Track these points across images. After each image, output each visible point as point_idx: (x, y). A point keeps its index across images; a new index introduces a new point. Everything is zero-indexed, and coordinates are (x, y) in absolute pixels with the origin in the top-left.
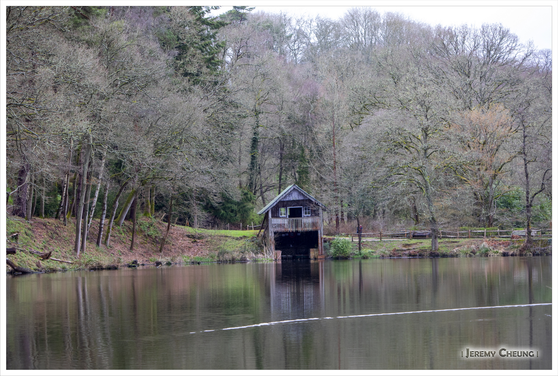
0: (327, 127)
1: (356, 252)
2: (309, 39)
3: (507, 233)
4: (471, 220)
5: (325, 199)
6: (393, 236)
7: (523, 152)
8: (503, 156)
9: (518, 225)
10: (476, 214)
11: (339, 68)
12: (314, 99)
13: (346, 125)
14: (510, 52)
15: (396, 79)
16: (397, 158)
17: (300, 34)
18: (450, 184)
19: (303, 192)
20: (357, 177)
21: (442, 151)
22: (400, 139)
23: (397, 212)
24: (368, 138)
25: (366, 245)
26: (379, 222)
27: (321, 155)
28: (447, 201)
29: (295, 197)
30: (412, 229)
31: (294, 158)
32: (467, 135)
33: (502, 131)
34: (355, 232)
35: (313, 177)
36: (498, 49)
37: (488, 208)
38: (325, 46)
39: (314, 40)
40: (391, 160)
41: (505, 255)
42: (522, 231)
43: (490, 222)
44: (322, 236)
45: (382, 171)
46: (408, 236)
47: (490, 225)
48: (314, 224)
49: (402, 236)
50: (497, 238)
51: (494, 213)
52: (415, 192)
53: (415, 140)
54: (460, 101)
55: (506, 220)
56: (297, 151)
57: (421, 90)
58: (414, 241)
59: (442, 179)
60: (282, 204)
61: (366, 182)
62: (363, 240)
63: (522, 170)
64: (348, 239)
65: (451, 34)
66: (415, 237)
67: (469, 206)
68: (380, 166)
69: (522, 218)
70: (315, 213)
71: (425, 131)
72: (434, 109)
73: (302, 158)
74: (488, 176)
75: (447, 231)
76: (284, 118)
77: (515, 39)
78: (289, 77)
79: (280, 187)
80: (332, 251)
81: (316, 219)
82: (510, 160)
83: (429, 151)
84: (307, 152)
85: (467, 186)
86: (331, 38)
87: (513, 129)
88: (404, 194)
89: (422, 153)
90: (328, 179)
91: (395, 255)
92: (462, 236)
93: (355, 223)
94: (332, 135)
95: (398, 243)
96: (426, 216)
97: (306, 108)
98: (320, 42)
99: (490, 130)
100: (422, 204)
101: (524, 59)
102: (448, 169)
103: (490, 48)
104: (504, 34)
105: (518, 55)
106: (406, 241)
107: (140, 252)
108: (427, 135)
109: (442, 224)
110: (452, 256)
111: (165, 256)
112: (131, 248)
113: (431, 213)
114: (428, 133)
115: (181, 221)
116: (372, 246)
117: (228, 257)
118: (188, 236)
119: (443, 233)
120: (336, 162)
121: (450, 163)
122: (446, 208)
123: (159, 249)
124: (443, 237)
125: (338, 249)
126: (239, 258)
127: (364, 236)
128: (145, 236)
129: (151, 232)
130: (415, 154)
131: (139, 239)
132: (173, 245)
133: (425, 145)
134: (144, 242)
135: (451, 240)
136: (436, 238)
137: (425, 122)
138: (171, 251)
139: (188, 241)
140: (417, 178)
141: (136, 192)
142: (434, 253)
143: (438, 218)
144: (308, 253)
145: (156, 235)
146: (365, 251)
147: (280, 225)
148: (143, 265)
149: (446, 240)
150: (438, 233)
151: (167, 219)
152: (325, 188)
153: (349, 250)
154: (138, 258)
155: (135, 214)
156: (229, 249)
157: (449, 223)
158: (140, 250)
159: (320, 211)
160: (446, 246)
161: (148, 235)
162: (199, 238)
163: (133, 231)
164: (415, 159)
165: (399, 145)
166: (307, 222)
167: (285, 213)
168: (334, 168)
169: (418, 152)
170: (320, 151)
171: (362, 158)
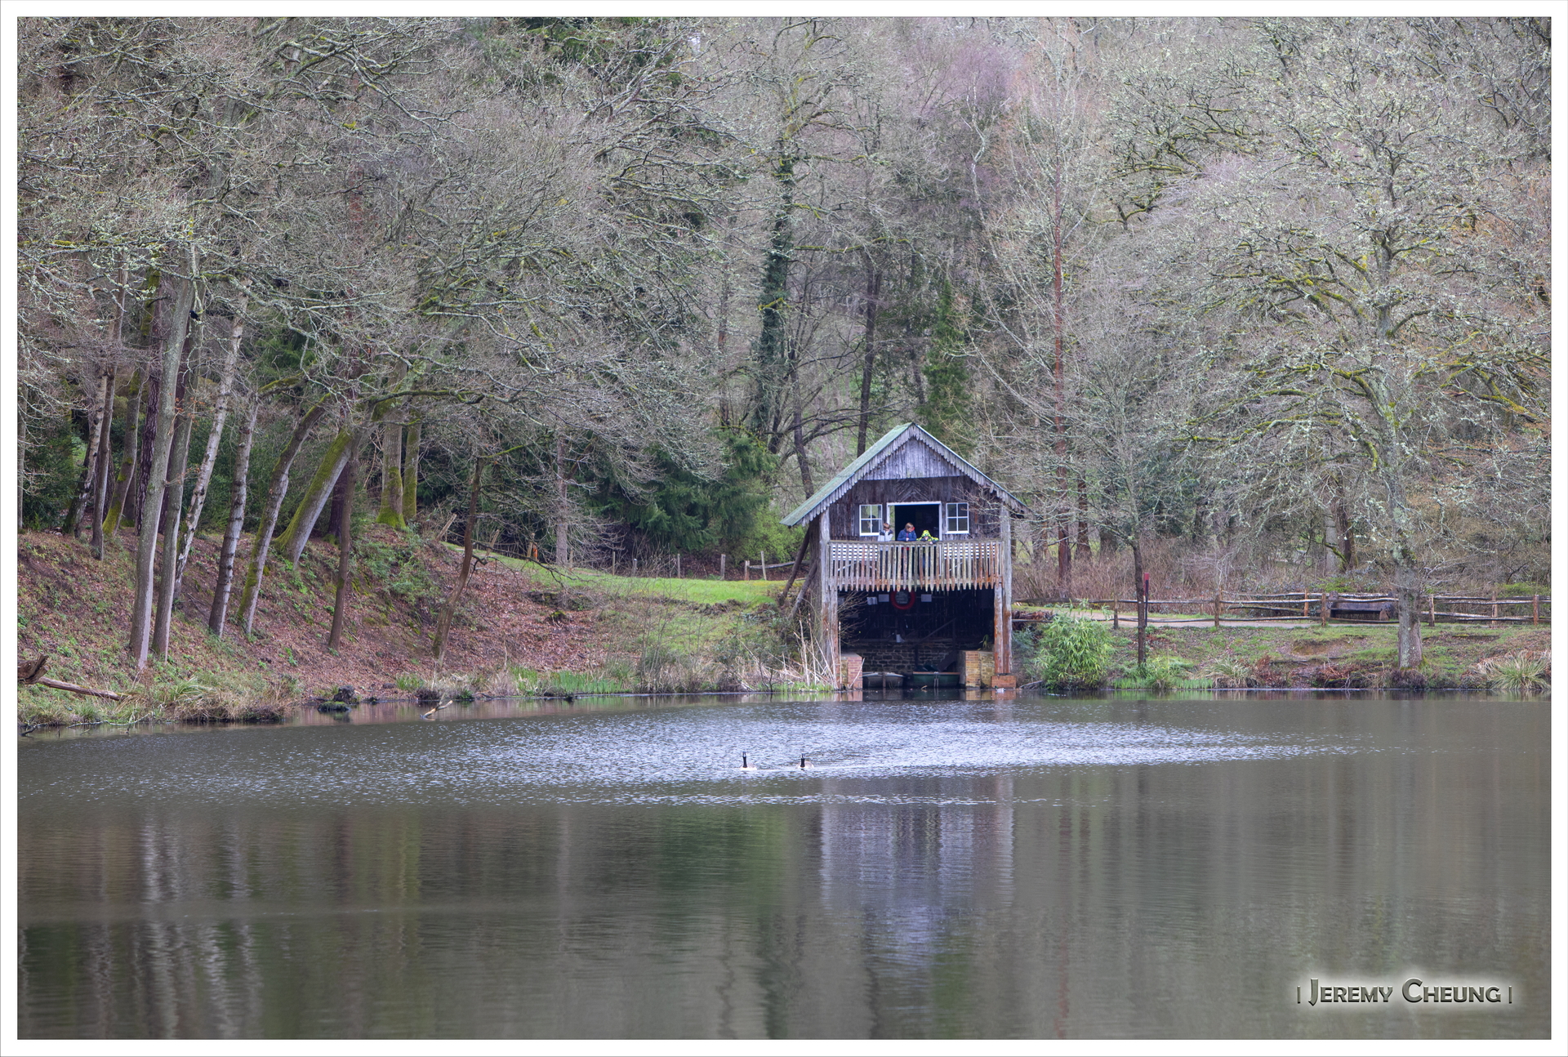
0: (1033, 218)
1: (1129, 665)
6: (1259, 612)
16: (1282, 335)
18: (1471, 432)
19: (945, 449)
20: (1134, 399)
21: (1446, 315)
22: (1293, 270)
23: (1277, 524)
24: (1180, 263)
25: (1162, 641)
26: (1214, 561)
27: (1011, 319)
28: (1458, 493)
29: (915, 466)
30: (1326, 585)
31: (914, 320)
34: (1128, 593)
40: (1260, 346)
44: (1006, 603)
45: (1228, 383)
46: (1315, 613)
48: (980, 565)
49: (1294, 611)
52: (1343, 458)
53: (1346, 273)
56: (925, 296)
57: (1375, 93)
58: (1336, 630)
59: (1438, 416)
60: (868, 490)
62: (1156, 621)
64: (1102, 617)
66: (1337, 614)
68: (1221, 362)
70: (985, 527)
71: (1385, 240)
72: (1418, 163)
73: (947, 332)
76: (885, 179)
79: (866, 429)
80: (1043, 661)
81: (990, 547)
83: (1398, 313)
84: (961, 303)
88: (1303, 460)
89: (1370, 316)
90: (1036, 407)
91: (1267, 680)
92: (1508, 616)
93: (1126, 562)
94: (1051, 246)
95: (1277, 638)
96: (1380, 541)
97: (963, 145)
100: (1365, 500)
102: (1469, 379)
106: (1304, 628)
107: (362, 654)
108: (1390, 255)
109: (1437, 574)
110: (1471, 689)
111: (453, 667)
112: (332, 640)
113: (1400, 532)
114: (1395, 247)
115: (512, 544)
116: (1187, 646)
117: (673, 676)
118: (536, 598)
119: (1440, 605)
120: (1060, 344)
121: (1472, 357)
122: (1454, 514)
123: (431, 643)
124: (1440, 619)
125: (1065, 655)
126: (713, 681)
127: (1157, 609)
128: (381, 594)
129: (404, 581)
130: (1348, 324)
131: (360, 607)
132: (481, 629)
133: (1382, 292)
134: (378, 619)
135: (1469, 629)
136: (1413, 621)
137: (1388, 213)
138: (473, 651)
139: (532, 617)
140: (1352, 407)
141: (352, 442)
142: (1407, 676)
143: (1420, 550)
144: (955, 665)
145: (423, 593)
146: (1161, 663)
147: (859, 567)
148: (373, 701)
149: (1454, 628)
150: (1422, 601)
151: (460, 535)
152: (1022, 435)
153: (1103, 659)
154: (355, 674)
155: (348, 520)
156: (676, 648)
157: (1461, 568)
158: (364, 648)
159: (1005, 519)
160: (1450, 653)
161: (393, 592)
162: (573, 606)
163: (340, 579)
164: (1345, 339)
165: (1289, 289)
166: (955, 555)
168: (1057, 366)
169: (1358, 314)
170: (1009, 303)
171: (1156, 333)
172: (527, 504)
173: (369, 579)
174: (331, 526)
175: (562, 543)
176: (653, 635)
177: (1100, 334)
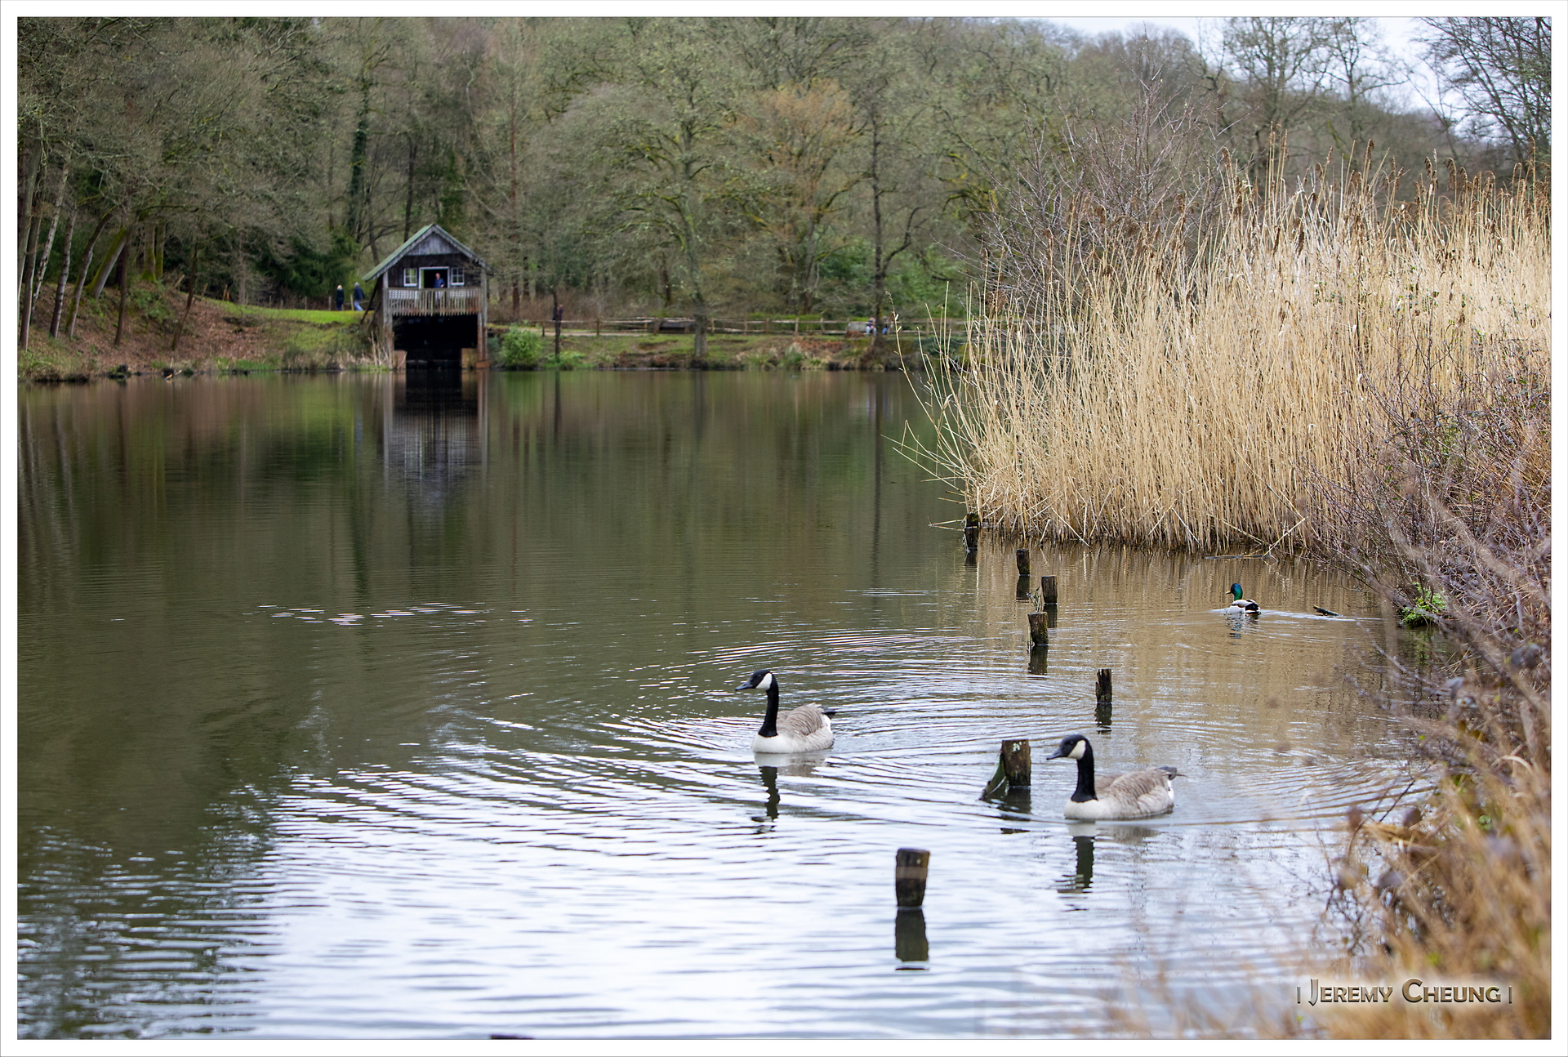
0: (500, 116)
1: (551, 356)
3: (838, 327)
4: (771, 300)
5: (495, 253)
6: (621, 328)
7: (871, 175)
8: (835, 179)
9: (859, 311)
10: (781, 289)
12: (476, 60)
13: (536, 112)
16: (633, 178)
18: (733, 231)
19: (453, 239)
20: (554, 213)
21: (720, 168)
22: (640, 142)
23: (630, 282)
24: (579, 138)
25: (569, 343)
26: (596, 300)
27: (488, 170)
28: (727, 264)
29: (435, 248)
30: (657, 314)
31: (435, 172)
32: (768, 138)
33: (833, 132)
35: (471, 211)
37: (803, 278)
40: (622, 183)
41: (832, 367)
43: (807, 304)
44: (484, 323)
45: (603, 204)
46: (650, 328)
47: (807, 310)
48: (470, 302)
49: (639, 327)
50: (818, 336)
51: (814, 289)
52: (666, 245)
53: (667, 145)
54: (756, 72)
55: (837, 301)
56: (441, 159)
58: (661, 338)
59: (716, 221)
60: (410, 261)
61: (571, 224)
62: (565, 333)
63: (868, 207)
64: (536, 331)
66: (664, 329)
67: (769, 276)
68: (600, 192)
69: (866, 299)
70: (472, 281)
71: (688, 127)
72: (705, 87)
73: (452, 175)
74: (805, 215)
75: (721, 319)
76: (419, 95)
79: (409, 228)
80: (504, 353)
81: (478, 293)
82: (850, 186)
83: (695, 166)
84: (461, 161)
85: (766, 235)
87: (856, 128)
88: (644, 247)
89: (681, 169)
90: (500, 216)
91: (625, 364)
92: (753, 330)
93: (549, 301)
94: (509, 131)
95: (630, 342)
96: (686, 289)
97: (462, 78)
99: (812, 129)
100: (678, 267)
102: (732, 202)
106: (645, 337)
107: (133, 350)
108: (691, 136)
109: (715, 307)
110: (733, 368)
111: (182, 357)
112: (117, 342)
113: (696, 284)
114: (693, 131)
115: (215, 292)
116: (581, 346)
117: (302, 361)
118: (228, 320)
119: (717, 324)
120: (515, 183)
121: (734, 190)
122: (724, 276)
123: (170, 344)
124: (717, 332)
125: (515, 350)
126: (323, 364)
127: (566, 326)
128: (144, 318)
129: (156, 311)
130: (669, 172)
131: (131, 324)
132: (197, 337)
133: (687, 155)
134: (142, 331)
135: (732, 337)
136: (703, 332)
137: (688, 111)
138: (193, 349)
139: (225, 331)
140: (672, 218)
141: (127, 234)
142: (699, 362)
143: (707, 294)
144: (458, 357)
145: (166, 317)
146: (567, 355)
147: (404, 302)
148: (138, 374)
149: (724, 336)
150: (708, 323)
151: (186, 286)
152: (493, 232)
153: (537, 353)
154: (128, 360)
155: (126, 277)
156: (304, 347)
157: (728, 304)
158: (134, 346)
159: (483, 277)
160: (722, 349)
161: (150, 317)
162: (248, 325)
163: (121, 308)
164: (667, 181)
165: (638, 153)
166: (456, 296)
167: (414, 280)
168: (512, 194)
169: (674, 167)
170: (486, 160)
171: (566, 177)
172: (223, 269)
173: (137, 309)
174: (116, 281)
175: (242, 290)
176: (292, 340)
177: (535, 177)
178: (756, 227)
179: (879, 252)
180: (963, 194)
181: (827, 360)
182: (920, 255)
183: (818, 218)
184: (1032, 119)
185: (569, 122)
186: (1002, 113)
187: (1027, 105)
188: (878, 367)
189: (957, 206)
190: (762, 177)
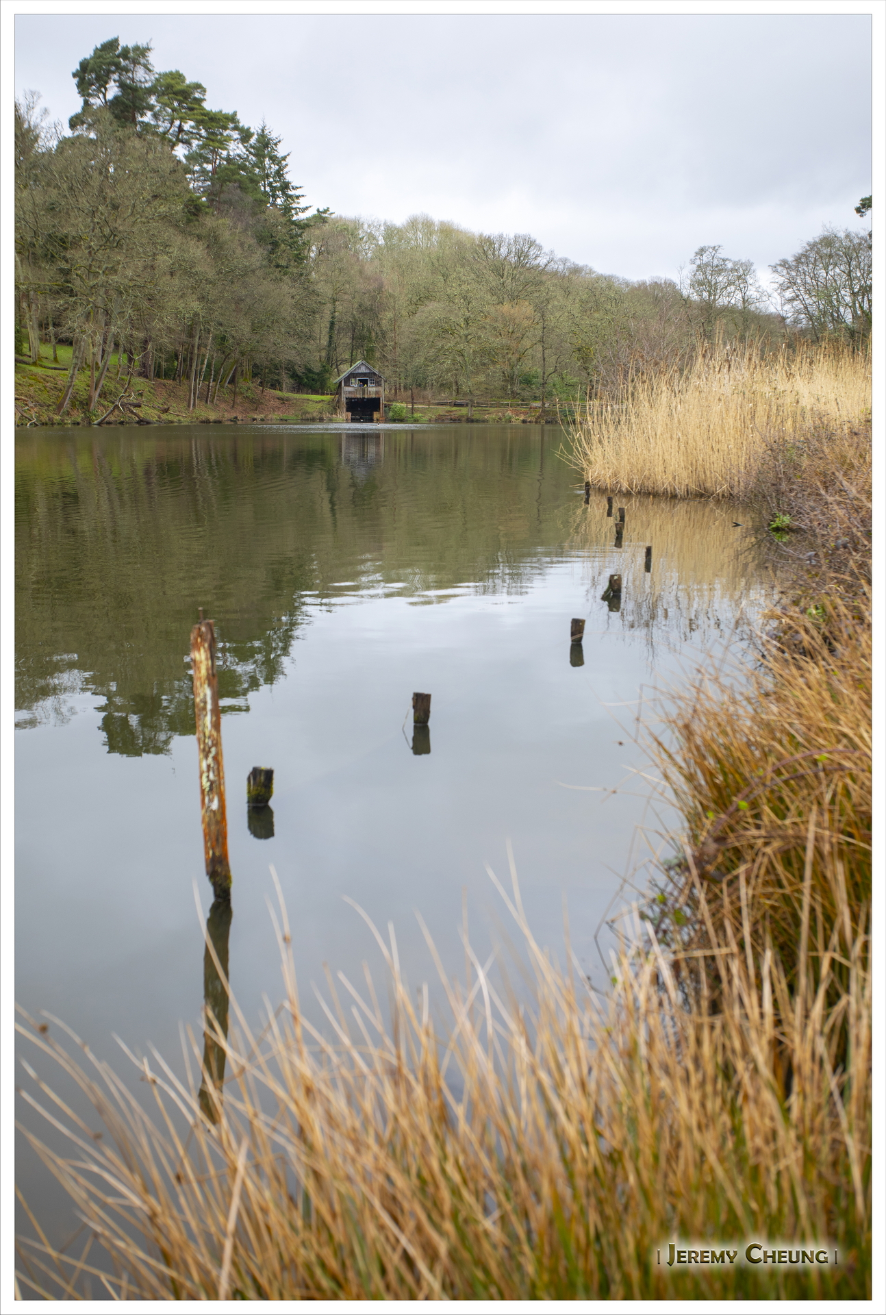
0: (389, 315)
1: (410, 415)
2: (378, 241)
3: (526, 405)
4: (499, 393)
5: (388, 372)
6: (438, 404)
7: (542, 341)
8: (527, 343)
9: (535, 398)
10: (504, 389)
11: (400, 266)
12: (380, 289)
13: (404, 313)
14: (535, 258)
15: (446, 277)
16: (444, 342)
17: (371, 237)
18: (484, 364)
19: (369, 366)
20: (412, 356)
21: (479, 338)
22: (447, 327)
23: (442, 385)
24: (422, 325)
25: (417, 410)
26: (428, 393)
27: (384, 337)
28: (482, 378)
29: (363, 370)
30: (452, 399)
31: (363, 338)
32: (499, 325)
33: (526, 323)
34: (410, 400)
35: (378, 355)
36: (527, 256)
37: (512, 384)
38: (390, 248)
39: (381, 242)
40: (439, 344)
41: (524, 422)
42: (538, 404)
43: (514, 395)
44: (383, 401)
45: (432, 352)
46: (450, 404)
47: (514, 398)
48: (377, 392)
49: (445, 404)
50: (518, 408)
51: (517, 388)
52: (457, 370)
53: (458, 328)
54: (495, 297)
55: (526, 394)
56: (365, 332)
57: (465, 287)
58: (455, 408)
59: (478, 360)
60: (353, 375)
61: (419, 360)
62: (416, 406)
63: (540, 355)
64: (404, 405)
65: (489, 241)
66: (455, 405)
67: (498, 383)
68: (430, 348)
69: (538, 393)
70: (378, 384)
71: (467, 320)
72: (474, 303)
73: (370, 340)
74: (514, 358)
75: (480, 401)
76: (356, 306)
77: (540, 248)
78: (361, 272)
79: (352, 361)
80: (391, 414)
81: (380, 389)
82: (532, 347)
83: (469, 337)
84: (373, 334)
85: (498, 366)
86: (395, 241)
87: (535, 321)
88: (448, 370)
89: (464, 337)
90: (389, 357)
91: (440, 419)
92: (492, 406)
93: (409, 393)
94: (393, 321)
95: (442, 410)
96: (465, 388)
97: (374, 298)
98: (386, 244)
99: (517, 321)
100: (462, 379)
101: (546, 265)
102: (484, 352)
103: (521, 254)
104: (532, 243)
105: (542, 261)
106: (448, 408)
107: (240, 410)
108: (468, 324)
109: (477, 396)
110: (484, 421)
111: (260, 413)
112: (233, 406)
113: (469, 386)
114: (469, 322)
115: (273, 387)
116: (422, 411)
117: (309, 415)
118: (278, 399)
119: (478, 403)
120: (395, 343)
121: (485, 347)
122: (481, 383)
123: (255, 408)
124: (478, 406)
125: (395, 412)
126: (318, 416)
127: (416, 403)
128: (244, 397)
129: (249, 394)
130: (458, 339)
131: (239, 400)
132: (266, 405)
133: (466, 332)
134: (243, 402)
135: (484, 408)
136: (471, 407)
137: (467, 314)
138: (264, 410)
139: (276, 403)
140: (459, 359)
141: (236, 362)
142: (470, 419)
143: (474, 390)
144: (372, 414)
145: (253, 397)
146: (417, 413)
147: (350, 392)
148: (242, 420)
149: (480, 408)
150: (474, 402)
151: (261, 384)
152: (386, 364)
153: (404, 413)
154: (238, 414)
155: (236, 380)
156: (310, 409)
157: (482, 395)
158: (240, 408)
159: (382, 382)
160: (479, 414)
161: (246, 397)
162: (286, 400)
163: (234, 393)
164: (458, 343)
165: (446, 331)
166: (372, 390)
167: (355, 383)
168: (394, 348)
169: (461, 337)
170: (384, 334)
171: (416, 341)
172: (276, 377)
173: (241, 393)
174: (233, 381)
175: (284, 386)
176: (305, 406)
177: (404, 341)
178: (494, 363)
179: (544, 373)
180: (579, 350)
181: (522, 417)
182: (561, 375)
183: (519, 359)
184: (609, 317)
185: (417, 318)
186: (596, 315)
187: (607, 312)
188: (543, 422)
189: (577, 355)
190: (497, 342)
